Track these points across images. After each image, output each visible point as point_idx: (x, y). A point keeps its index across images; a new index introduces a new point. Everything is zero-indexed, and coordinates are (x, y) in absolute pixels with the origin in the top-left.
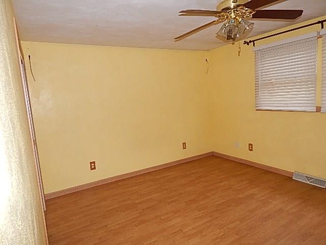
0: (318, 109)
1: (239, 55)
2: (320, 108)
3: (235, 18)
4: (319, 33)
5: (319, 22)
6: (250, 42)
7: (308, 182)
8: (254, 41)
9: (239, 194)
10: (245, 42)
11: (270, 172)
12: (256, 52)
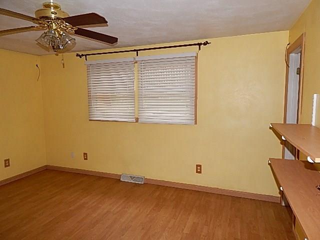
0: (137, 120)
1: (64, 67)
2: (138, 119)
3: (55, 29)
4: (135, 59)
5: (135, 50)
6: (83, 55)
7: (132, 181)
8: (86, 55)
9: (70, 207)
10: (78, 55)
11: (103, 178)
12: (89, 66)
